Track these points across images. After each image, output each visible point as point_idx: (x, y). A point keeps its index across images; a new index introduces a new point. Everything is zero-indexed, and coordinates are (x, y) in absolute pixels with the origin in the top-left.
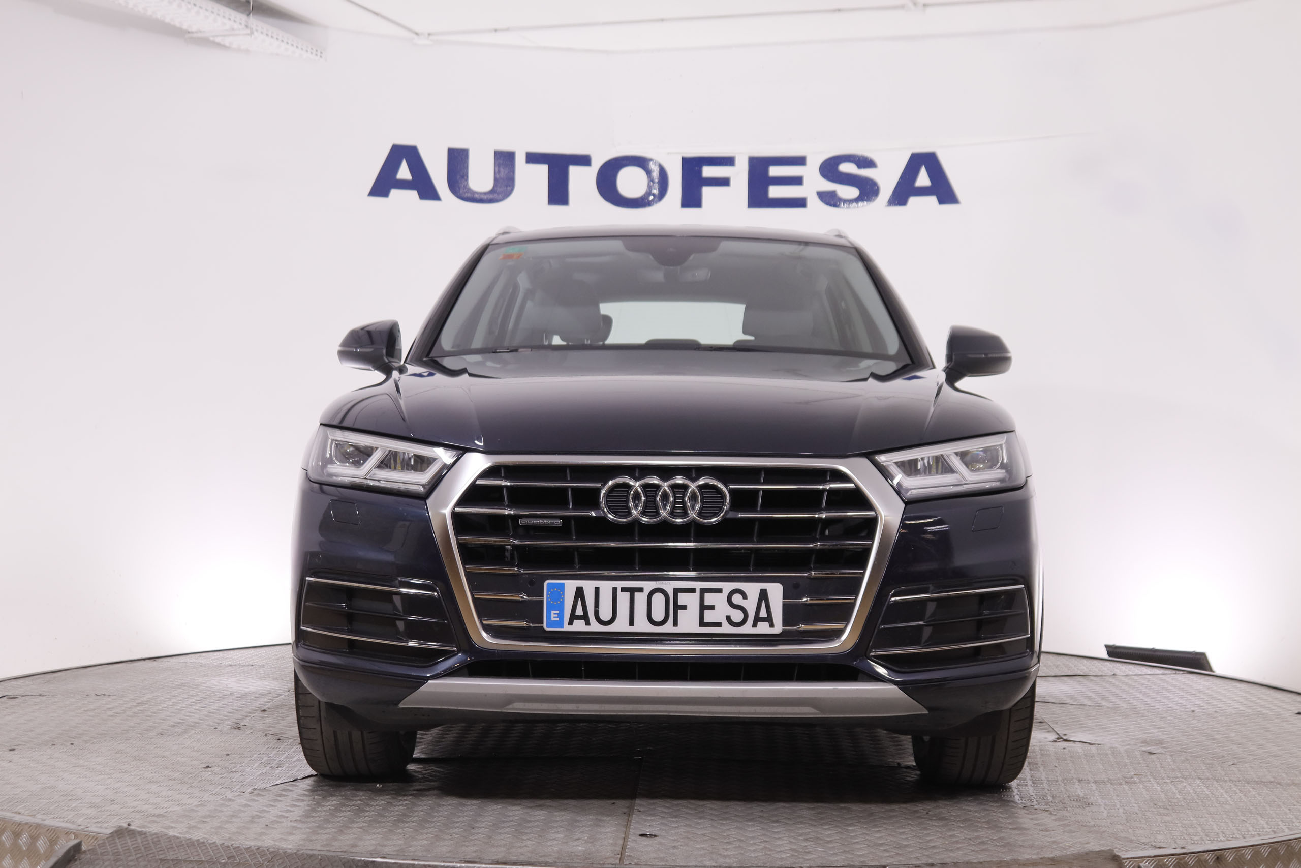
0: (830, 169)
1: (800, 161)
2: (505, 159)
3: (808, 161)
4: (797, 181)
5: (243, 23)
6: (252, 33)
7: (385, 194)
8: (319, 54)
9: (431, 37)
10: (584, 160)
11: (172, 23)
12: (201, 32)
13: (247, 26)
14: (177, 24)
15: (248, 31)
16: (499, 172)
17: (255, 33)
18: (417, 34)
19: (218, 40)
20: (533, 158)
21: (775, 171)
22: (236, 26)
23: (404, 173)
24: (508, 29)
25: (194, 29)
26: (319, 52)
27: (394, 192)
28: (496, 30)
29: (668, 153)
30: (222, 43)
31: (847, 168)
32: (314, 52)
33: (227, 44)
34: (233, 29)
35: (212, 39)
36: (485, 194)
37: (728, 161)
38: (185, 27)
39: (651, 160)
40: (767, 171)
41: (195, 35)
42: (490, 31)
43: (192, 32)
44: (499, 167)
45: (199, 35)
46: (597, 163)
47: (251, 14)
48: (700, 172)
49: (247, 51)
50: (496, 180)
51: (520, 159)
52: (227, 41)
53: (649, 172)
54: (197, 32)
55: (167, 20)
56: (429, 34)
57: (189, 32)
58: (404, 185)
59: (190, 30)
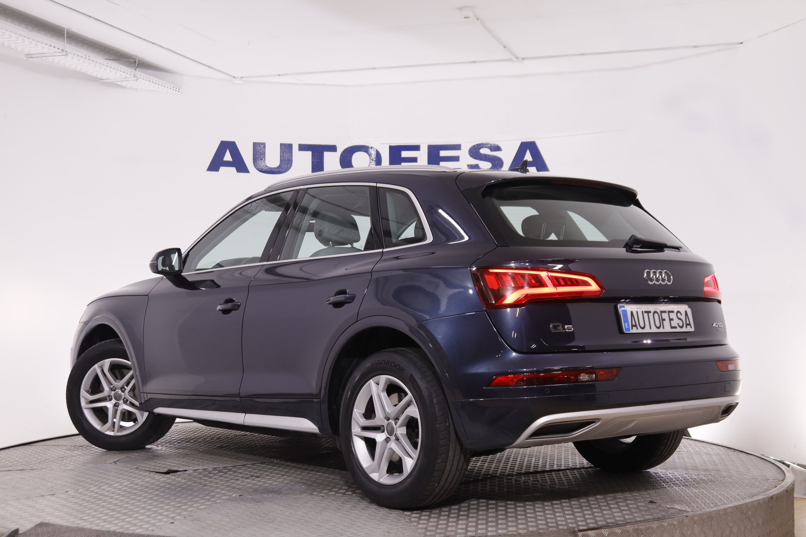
0: (475, 152)
1: (457, 147)
2: (286, 149)
3: (462, 147)
4: (456, 159)
5: (133, 74)
6: (137, 80)
7: (217, 170)
8: (177, 90)
9: (242, 79)
10: (333, 148)
11: (92, 75)
12: (108, 79)
13: (134, 76)
14: (94, 75)
15: (135, 79)
16: (283, 156)
17: (140, 80)
18: (234, 77)
19: (119, 83)
20: (303, 148)
21: (443, 153)
22: (128, 76)
23: (228, 157)
24: (286, 74)
25: (104, 78)
26: (178, 89)
27: (222, 168)
28: (279, 75)
29: (381, 144)
30: (121, 85)
31: (485, 151)
32: (175, 89)
33: (125, 86)
34: (126, 78)
35: (115, 83)
36: (275, 168)
37: (416, 148)
38: (99, 76)
39: (372, 148)
40: (439, 154)
41: (105, 81)
42: (276, 75)
43: (104, 79)
44: (283, 153)
45: (107, 81)
46: (340, 150)
47: (137, 69)
48: (400, 154)
49: (136, 89)
50: (281, 160)
51: (295, 148)
52: (124, 84)
53: (370, 155)
54: (106, 79)
55: (89, 73)
56: (241, 78)
57: (102, 79)
58: (228, 164)
59: (102, 78)
